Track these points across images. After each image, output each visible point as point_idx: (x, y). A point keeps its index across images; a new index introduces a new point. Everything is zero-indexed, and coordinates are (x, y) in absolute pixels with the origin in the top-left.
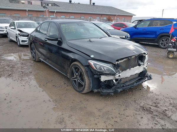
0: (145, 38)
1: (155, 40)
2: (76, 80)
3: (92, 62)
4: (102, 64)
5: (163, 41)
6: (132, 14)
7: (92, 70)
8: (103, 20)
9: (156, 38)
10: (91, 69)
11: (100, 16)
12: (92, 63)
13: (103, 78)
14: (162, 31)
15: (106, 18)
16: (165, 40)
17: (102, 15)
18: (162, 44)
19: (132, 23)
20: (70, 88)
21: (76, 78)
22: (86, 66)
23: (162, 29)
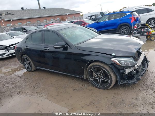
0: (108, 30)
1: (116, 30)
2: (97, 79)
3: (115, 60)
4: (124, 59)
5: (122, 29)
6: (79, 12)
7: (118, 67)
8: (57, 20)
9: (117, 28)
10: (116, 66)
11: (53, 18)
12: (117, 60)
13: (127, 71)
14: (120, 22)
15: (58, 19)
16: (124, 28)
17: (55, 16)
18: (122, 32)
19: (86, 19)
20: (90, 87)
21: (97, 77)
22: (110, 64)
23: (120, 20)
